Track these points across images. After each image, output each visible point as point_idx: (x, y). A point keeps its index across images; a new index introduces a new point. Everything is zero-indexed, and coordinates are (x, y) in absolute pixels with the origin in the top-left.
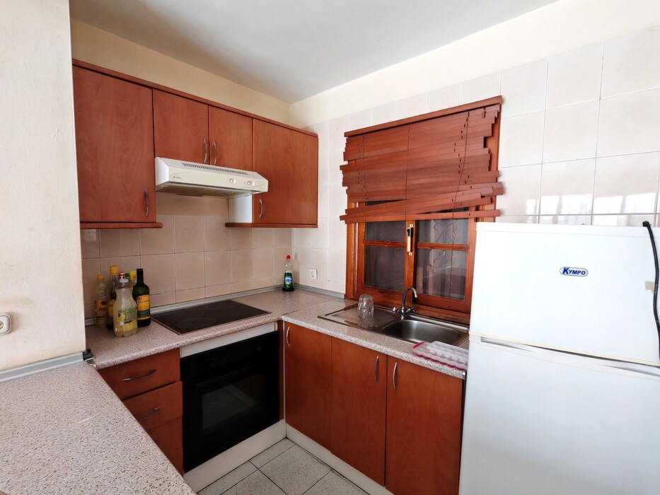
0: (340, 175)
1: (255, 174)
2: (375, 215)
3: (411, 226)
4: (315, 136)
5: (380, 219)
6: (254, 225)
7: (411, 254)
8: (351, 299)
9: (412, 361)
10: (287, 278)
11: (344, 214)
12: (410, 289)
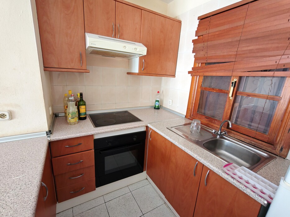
0: (192, 46)
1: (141, 44)
2: (211, 71)
3: (235, 80)
4: (180, 22)
5: (214, 74)
6: (139, 74)
7: (231, 98)
8: (188, 119)
9: (221, 175)
10: (157, 103)
11: (191, 70)
12: (226, 121)
